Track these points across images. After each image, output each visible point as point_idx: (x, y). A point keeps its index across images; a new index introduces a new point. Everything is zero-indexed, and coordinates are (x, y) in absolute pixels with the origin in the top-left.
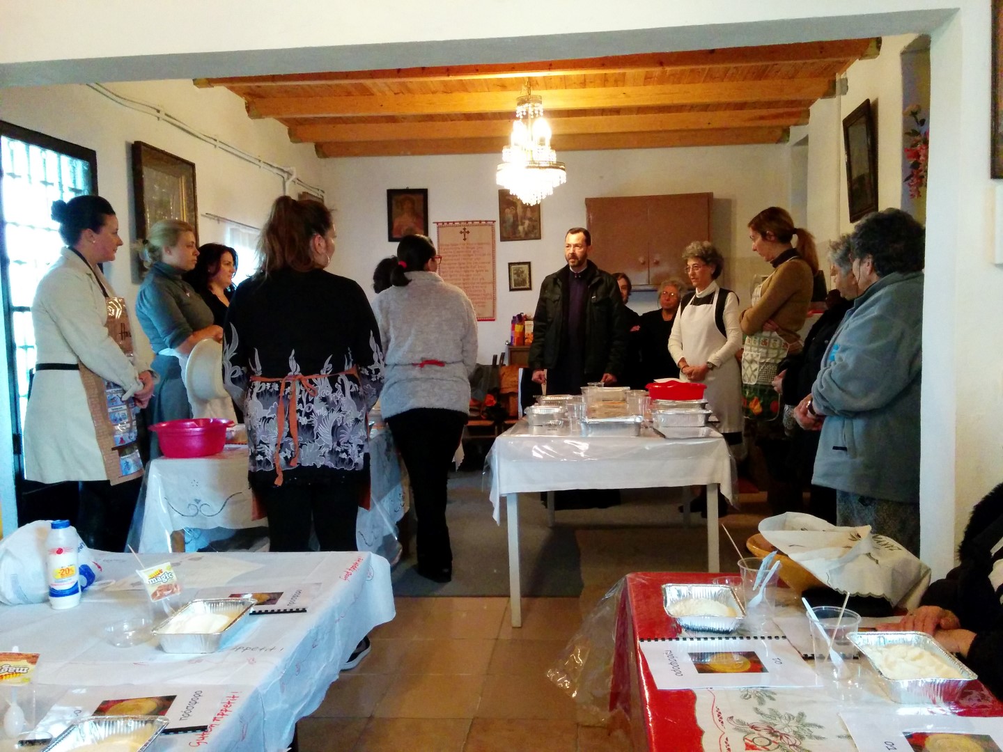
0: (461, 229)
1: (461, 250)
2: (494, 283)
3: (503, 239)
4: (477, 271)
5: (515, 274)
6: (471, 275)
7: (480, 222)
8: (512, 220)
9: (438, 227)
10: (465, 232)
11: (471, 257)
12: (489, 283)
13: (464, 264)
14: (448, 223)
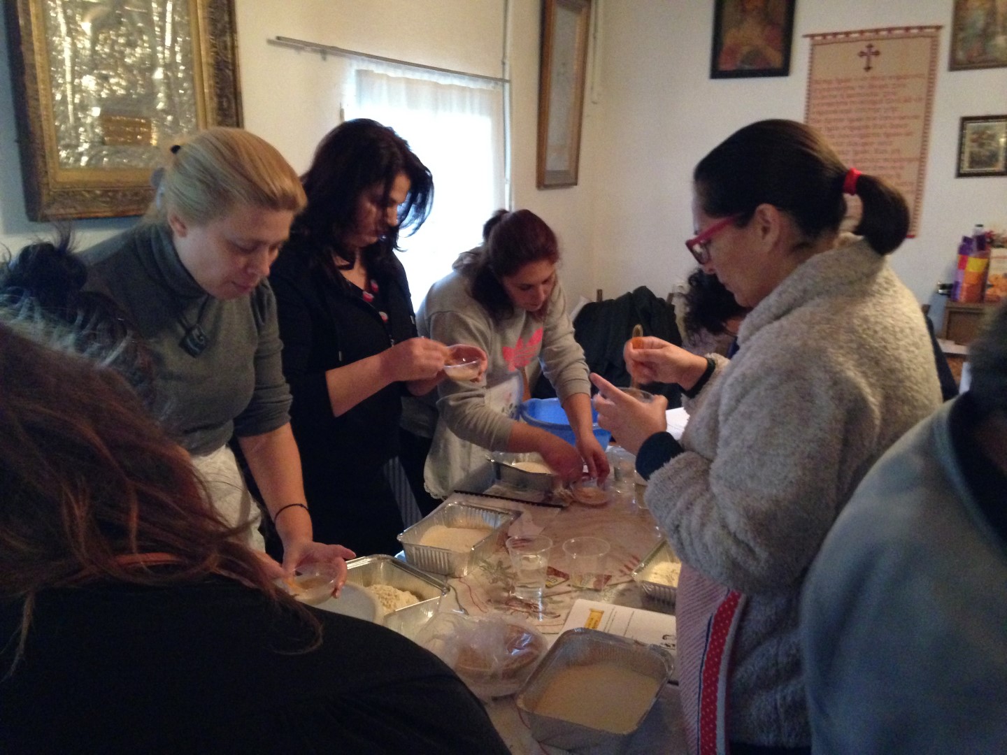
0: (862, 46)
1: (858, 90)
2: (922, 159)
3: (955, 65)
4: (888, 135)
5: (973, 141)
6: (872, 143)
7: (907, 29)
8: (980, 24)
9: (814, 46)
10: (870, 53)
11: (878, 106)
12: (910, 160)
13: (859, 120)
14: (835, 34)
